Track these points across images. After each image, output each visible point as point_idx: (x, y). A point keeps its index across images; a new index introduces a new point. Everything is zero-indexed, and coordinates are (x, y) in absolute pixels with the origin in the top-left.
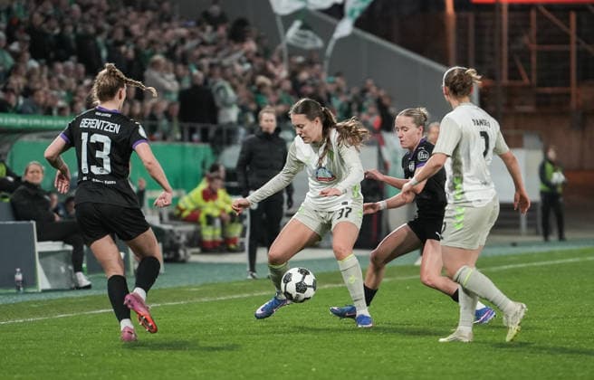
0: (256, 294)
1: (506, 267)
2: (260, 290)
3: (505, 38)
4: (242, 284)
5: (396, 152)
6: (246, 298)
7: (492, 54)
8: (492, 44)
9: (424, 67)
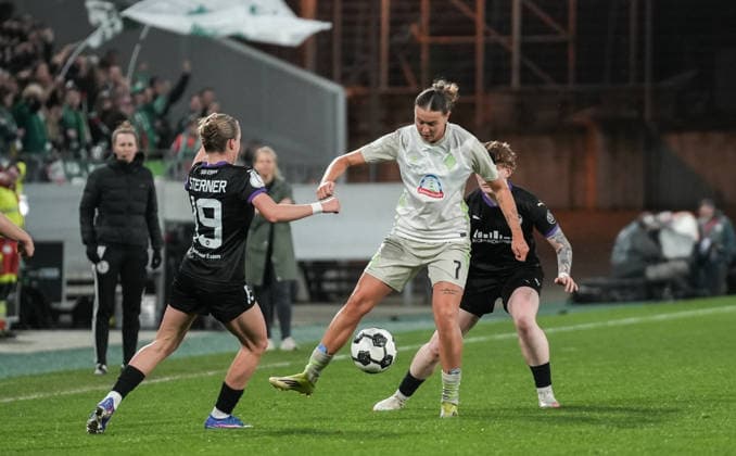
2: (27, 393)
3: (385, 28)
8: (366, 36)
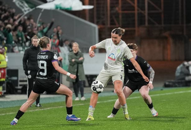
0: (7, 114)
3: (109, 8)
5: (65, 55)
6: (3, 116)
7: (104, 15)
8: (103, 11)
9: (76, 20)
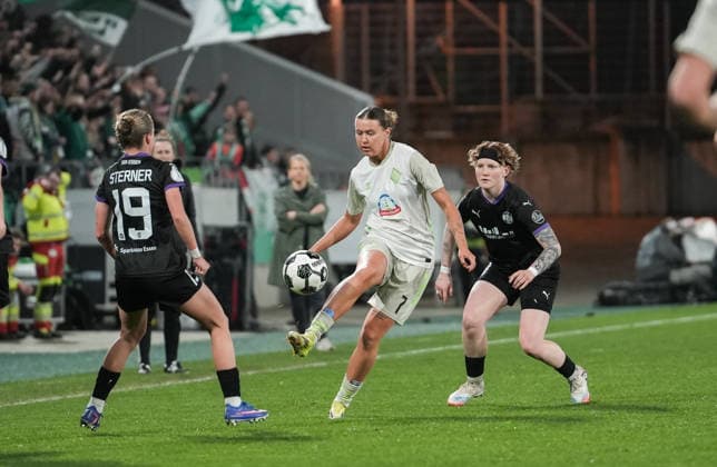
0: (69, 397)
1: (414, 352)
2: (75, 391)
3: (411, 38)
4: (52, 382)
5: (263, 196)
6: (55, 403)
7: (394, 61)
8: (393, 47)
